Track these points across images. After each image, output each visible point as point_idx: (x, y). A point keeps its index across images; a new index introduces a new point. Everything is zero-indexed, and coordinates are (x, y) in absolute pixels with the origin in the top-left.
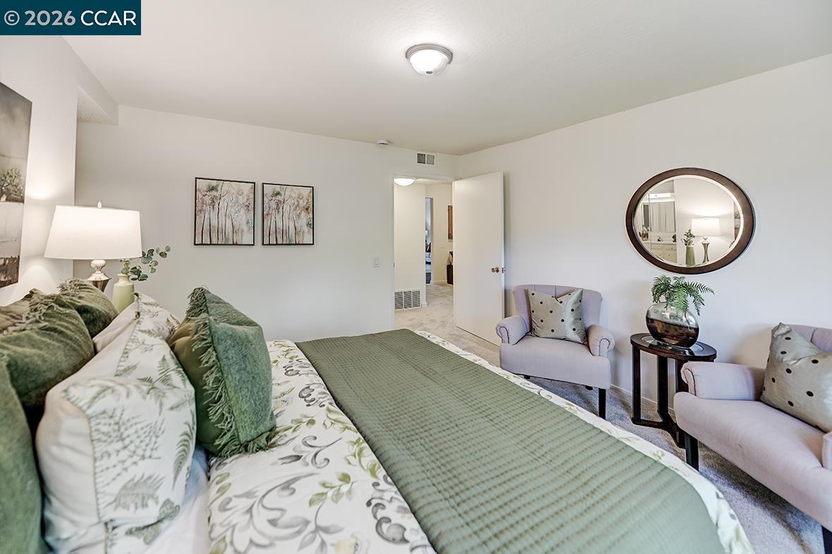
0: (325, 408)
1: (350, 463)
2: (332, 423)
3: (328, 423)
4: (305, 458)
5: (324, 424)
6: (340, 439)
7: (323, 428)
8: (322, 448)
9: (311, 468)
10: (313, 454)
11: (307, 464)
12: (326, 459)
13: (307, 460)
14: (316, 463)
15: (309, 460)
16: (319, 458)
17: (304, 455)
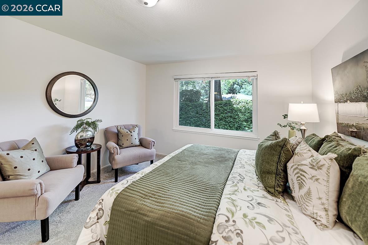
0: (233, 219)
1: (241, 191)
2: (237, 206)
3: (238, 208)
4: (256, 202)
5: (240, 210)
6: (239, 199)
7: (242, 209)
8: (248, 201)
9: (255, 198)
10: (253, 201)
11: (255, 199)
12: (249, 197)
13: (255, 201)
14: (252, 198)
15: (254, 201)
16: (251, 199)
17: (256, 203)
